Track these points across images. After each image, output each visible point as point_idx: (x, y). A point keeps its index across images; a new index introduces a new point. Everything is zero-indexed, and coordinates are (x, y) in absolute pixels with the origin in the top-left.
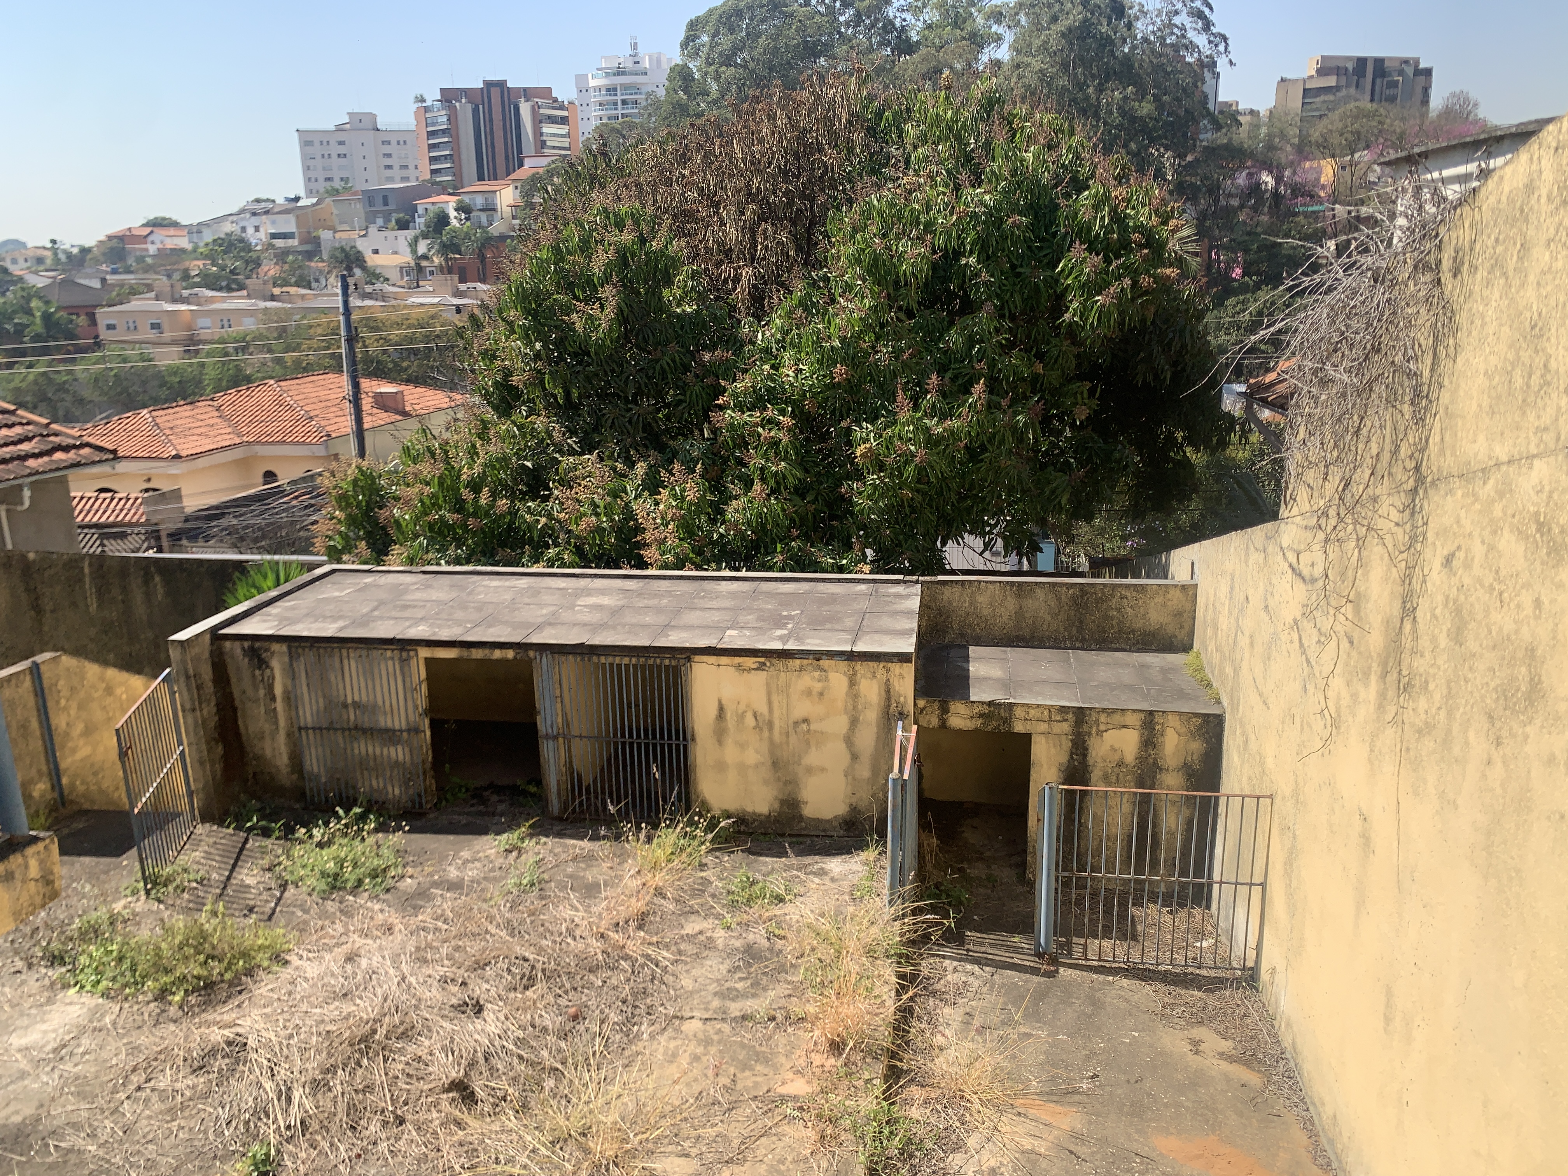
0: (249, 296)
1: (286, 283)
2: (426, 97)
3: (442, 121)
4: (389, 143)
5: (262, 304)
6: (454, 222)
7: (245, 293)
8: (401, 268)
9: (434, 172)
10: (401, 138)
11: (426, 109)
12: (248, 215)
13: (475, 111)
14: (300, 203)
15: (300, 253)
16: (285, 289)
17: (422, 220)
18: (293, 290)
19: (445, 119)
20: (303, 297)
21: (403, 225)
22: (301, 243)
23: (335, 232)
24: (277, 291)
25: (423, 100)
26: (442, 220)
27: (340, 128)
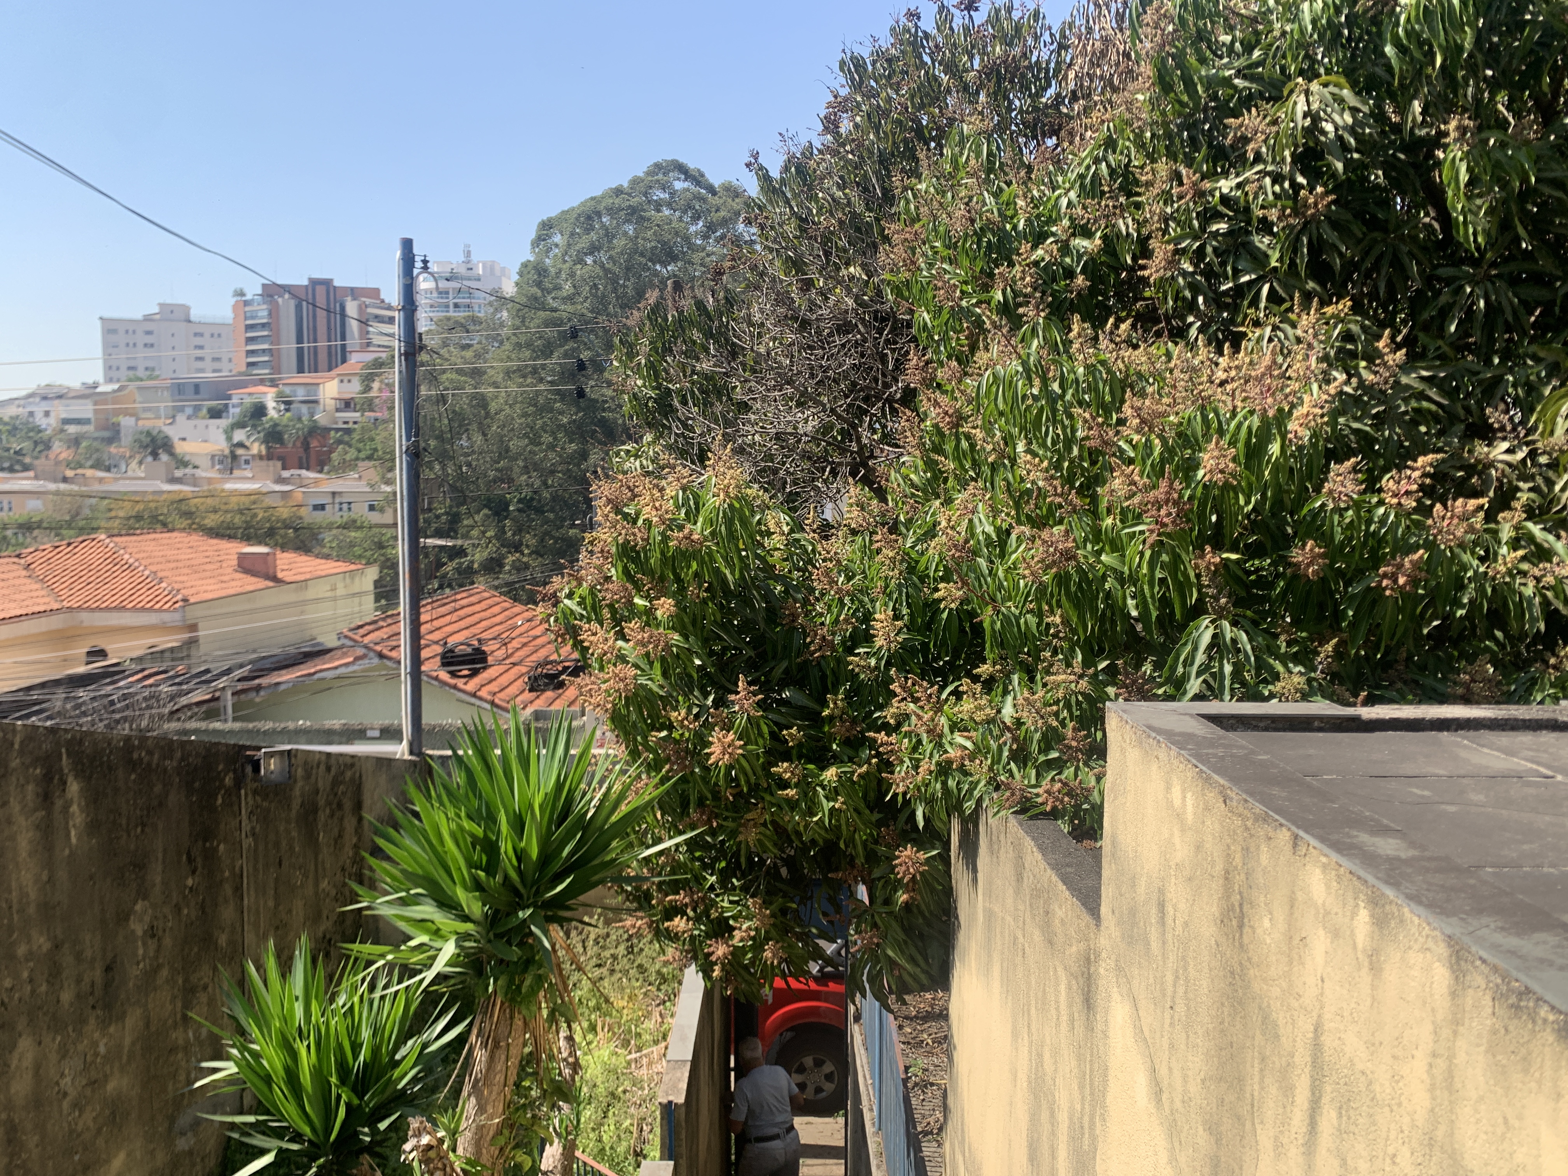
0: (36, 478)
1: (80, 466)
2: (246, 290)
3: (263, 315)
4: (201, 335)
5: (52, 486)
6: (272, 413)
7: (31, 474)
8: (213, 456)
9: (250, 365)
10: (216, 331)
11: (246, 303)
12: (37, 399)
13: (299, 308)
14: (99, 390)
15: (95, 439)
16: (79, 471)
17: (237, 410)
18: (89, 473)
19: (265, 313)
20: (101, 480)
21: (216, 414)
22: (97, 429)
23: (138, 419)
24: (70, 473)
25: (242, 294)
26: (259, 411)
27: (148, 318)
